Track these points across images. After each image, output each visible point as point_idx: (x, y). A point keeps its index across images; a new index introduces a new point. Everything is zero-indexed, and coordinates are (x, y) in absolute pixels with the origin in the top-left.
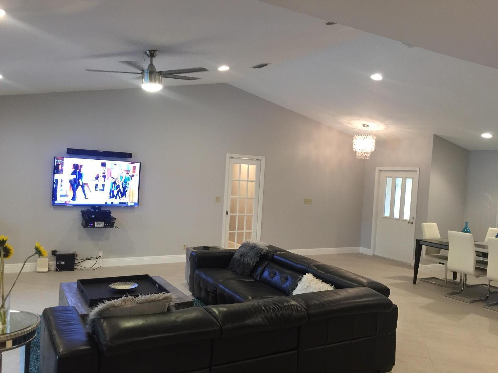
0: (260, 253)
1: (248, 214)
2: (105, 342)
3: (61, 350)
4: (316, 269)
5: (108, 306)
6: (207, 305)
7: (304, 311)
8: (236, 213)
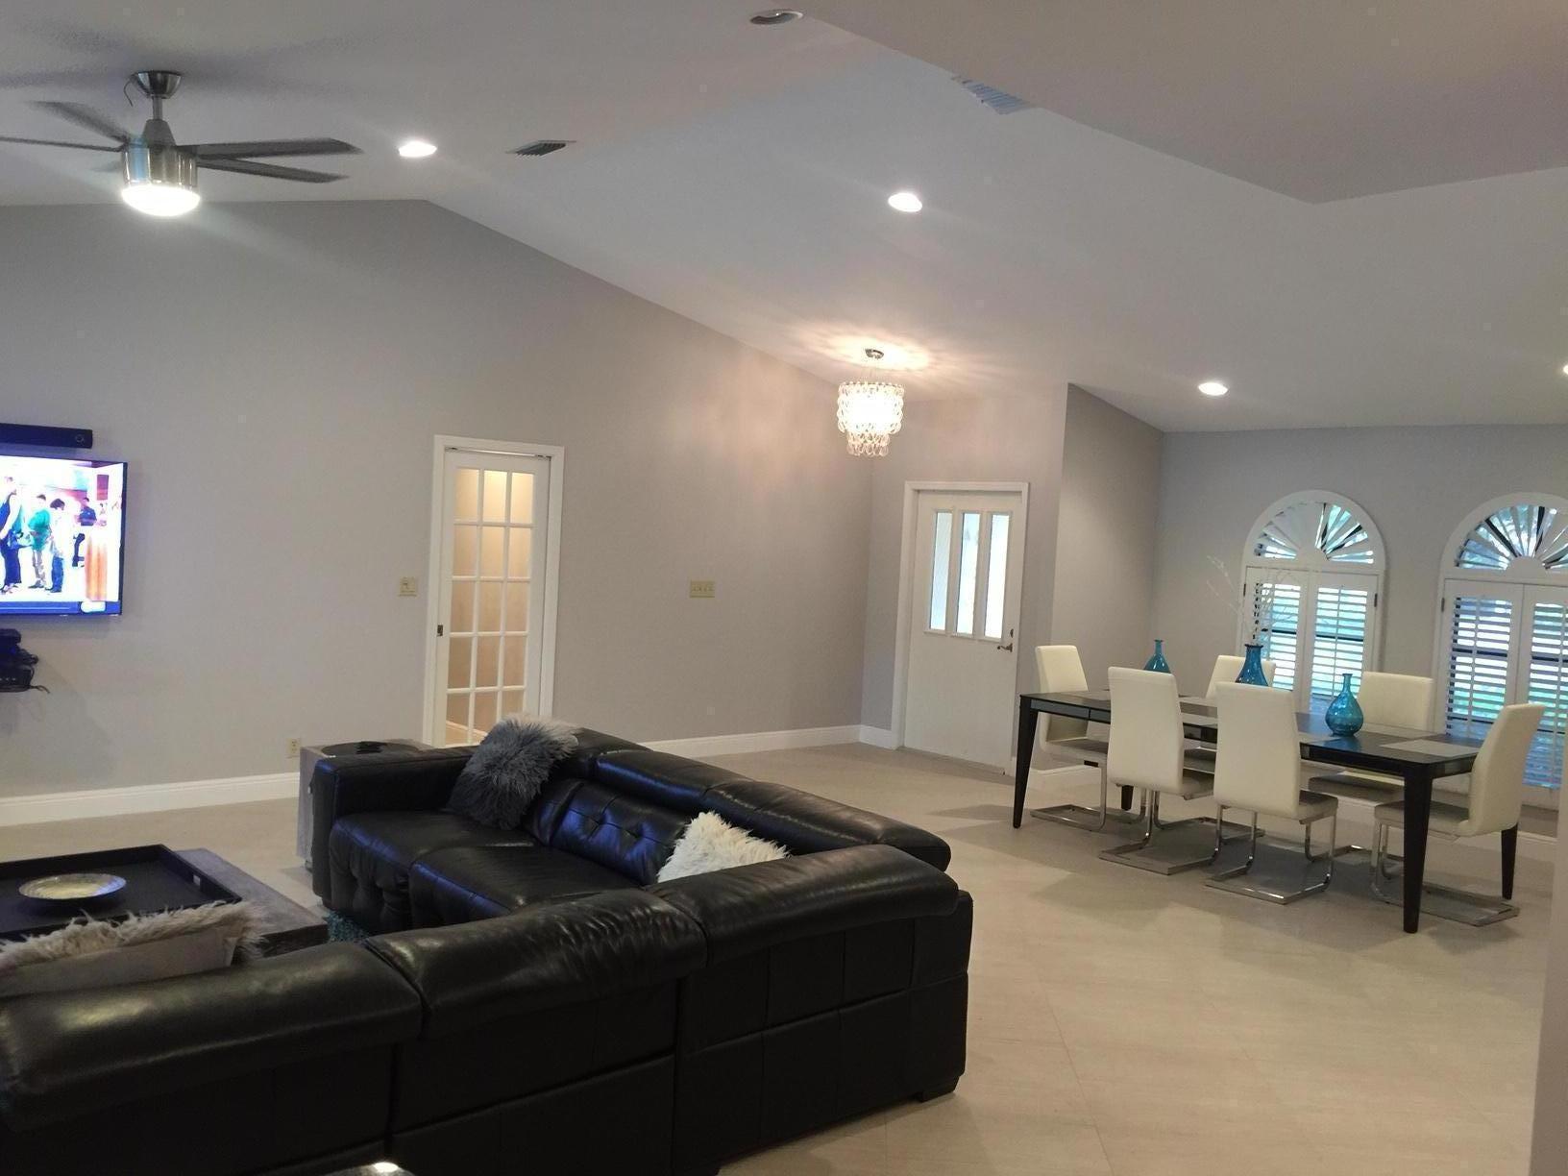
0: (552, 756)
1: (509, 633)
2: (7, 1084)
4: (730, 797)
5: (13, 961)
6: (373, 935)
7: (695, 931)
8: (470, 630)
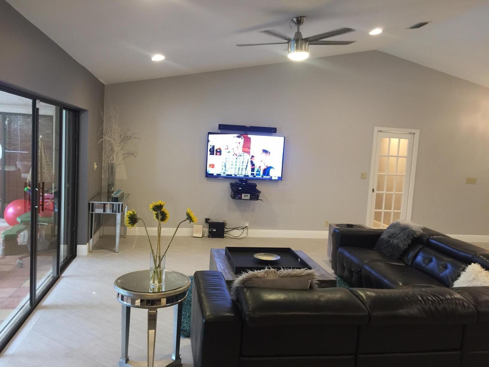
0: (413, 235)
1: (396, 193)
2: (248, 313)
3: (208, 313)
5: (251, 277)
6: (352, 287)
7: (472, 308)
8: (383, 191)
